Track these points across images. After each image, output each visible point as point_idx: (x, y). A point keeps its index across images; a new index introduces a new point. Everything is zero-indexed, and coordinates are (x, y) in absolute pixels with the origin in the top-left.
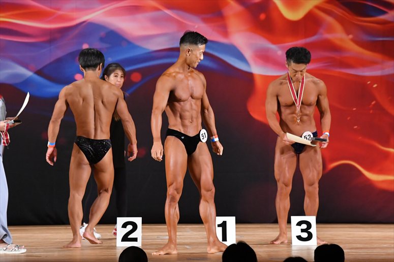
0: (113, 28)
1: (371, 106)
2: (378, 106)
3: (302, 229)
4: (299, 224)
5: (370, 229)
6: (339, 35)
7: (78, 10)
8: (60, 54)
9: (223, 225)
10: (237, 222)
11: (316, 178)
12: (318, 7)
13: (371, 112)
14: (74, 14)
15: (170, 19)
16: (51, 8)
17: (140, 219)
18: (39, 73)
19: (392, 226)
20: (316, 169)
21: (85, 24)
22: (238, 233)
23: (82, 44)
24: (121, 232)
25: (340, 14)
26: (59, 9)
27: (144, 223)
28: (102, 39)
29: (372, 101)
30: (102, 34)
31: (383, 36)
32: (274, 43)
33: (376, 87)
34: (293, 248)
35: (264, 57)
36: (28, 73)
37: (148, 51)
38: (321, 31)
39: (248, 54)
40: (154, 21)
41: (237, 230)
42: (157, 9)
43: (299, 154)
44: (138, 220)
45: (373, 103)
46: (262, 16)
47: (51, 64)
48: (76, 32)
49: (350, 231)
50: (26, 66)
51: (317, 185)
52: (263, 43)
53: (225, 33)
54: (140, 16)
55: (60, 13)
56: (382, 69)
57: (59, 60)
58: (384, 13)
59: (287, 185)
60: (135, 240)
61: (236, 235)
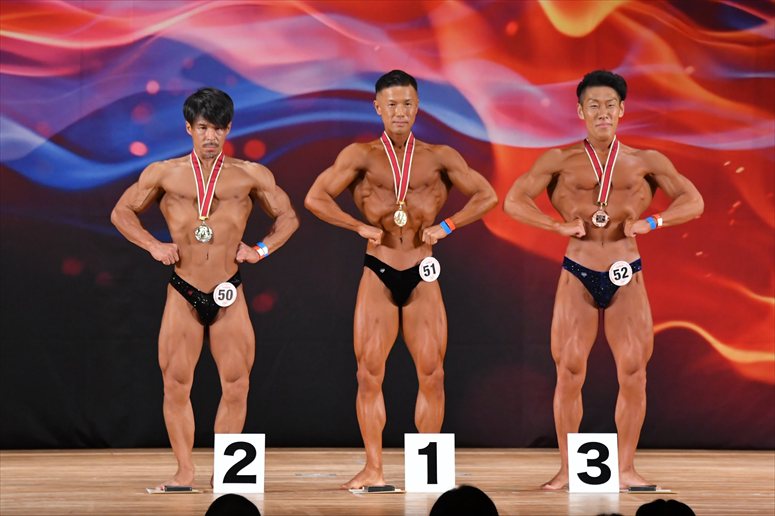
0: (207, 49)
1: (732, 211)
2: (747, 213)
3: (589, 460)
4: (584, 449)
5: (727, 461)
6: (665, 67)
7: (137, 12)
8: (100, 100)
9: (430, 451)
10: (459, 445)
11: (640, 357)
12: (622, 10)
13: (732, 222)
14: (130, 22)
15: (324, 32)
16: (83, 8)
17: (262, 437)
18: (57, 139)
19: (771, 454)
20: (640, 339)
21: (151, 41)
22: (460, 467)
23: (146, 81)
24: (223, 463)
25: (668, 24)
26: (98, 11)
27: (269, 445)
28: (186, 73)
29: (735, 202)
30: (187, 60)
31: (757, 70)
32: (535, 81)
33: (742, 172)
34: (572, 498)
35: (515, 111)
36: (37, 141)
37: (279, 97)
38: (630, 58)
39: (481, 104)
40: (294, 36)
41: (460, 460)
42: (298, 12)
43: (605, 308)
44: (258, 440)
45: (736, 205)
46: (512, 28)
47: (81, 121)
48: (135, 56)
49: (686, 465)
50: (32, 126)
51: (642, 373)
52: (513, 82)
53: (436, 61)
54: (264, 27)
55: (100, 17)
56: (755, 136)
57: (99, 115)
58: (760, 22)
59: (574, 371)
60: (252, 479)
61: (457, 471)
